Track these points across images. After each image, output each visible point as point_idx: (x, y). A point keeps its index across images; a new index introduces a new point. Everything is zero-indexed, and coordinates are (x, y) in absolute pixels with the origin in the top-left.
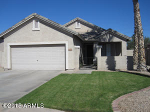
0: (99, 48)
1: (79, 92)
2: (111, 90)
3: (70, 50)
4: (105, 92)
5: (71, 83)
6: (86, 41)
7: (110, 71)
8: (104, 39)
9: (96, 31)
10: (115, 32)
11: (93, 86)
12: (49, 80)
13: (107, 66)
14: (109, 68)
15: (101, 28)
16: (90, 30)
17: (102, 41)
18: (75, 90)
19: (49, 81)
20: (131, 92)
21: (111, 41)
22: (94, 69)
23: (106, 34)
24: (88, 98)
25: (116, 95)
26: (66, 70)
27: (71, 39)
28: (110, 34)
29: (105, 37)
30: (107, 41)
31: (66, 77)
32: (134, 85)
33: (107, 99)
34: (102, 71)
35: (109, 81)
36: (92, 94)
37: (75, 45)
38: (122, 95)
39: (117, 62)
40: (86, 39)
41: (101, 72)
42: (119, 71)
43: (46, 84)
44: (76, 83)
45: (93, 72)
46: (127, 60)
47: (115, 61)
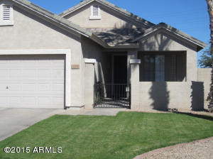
0: (135, 65)
1: (84, 143)
2: (141, 140)
3: (75, 67)
4: (128, 144)
5: (71, 131)
6: (112, 48)
7: (155, 111)
8: (151, 45)
9: (134, 27)
10: (174, 30)
11: (111, 135)
12: (31, 125)
13: (151, 101)
14: (156, 106)
15: (144, 21)
16: (120, 23)
17: (146, 49)
18: (77, 140)
19: (31, 127)
20: (174, 144)
21: (164, 50)
22: (124, 107)
23: (154, 34)
24: (96, 151)
25: (146, 148)
26: (65, 108)
27: (78, 45)
28: (162, 34)
29: (152, 39)
30: (157, 49)
31: (64, 121)
32: (185, 135)
33: (128, 153)
34: (139, 111)
35: (144, 128)
36: (105, 146)
37: (84, 57)
38: (156, 148)
39: (171, 95)
40: (111, 45)
41: (137, 112)
42: (176, 112)
43: (25, 131)
44: (81, 130)
45: (120, 113)
46: (191, 90)
47: (168, 92)
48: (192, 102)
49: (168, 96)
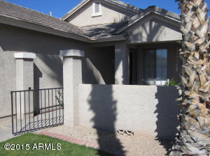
46: (156, 102)
47: (115, 102)
48: (157, 123)
49: (115, 109)
